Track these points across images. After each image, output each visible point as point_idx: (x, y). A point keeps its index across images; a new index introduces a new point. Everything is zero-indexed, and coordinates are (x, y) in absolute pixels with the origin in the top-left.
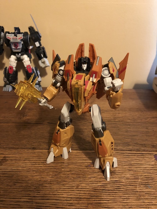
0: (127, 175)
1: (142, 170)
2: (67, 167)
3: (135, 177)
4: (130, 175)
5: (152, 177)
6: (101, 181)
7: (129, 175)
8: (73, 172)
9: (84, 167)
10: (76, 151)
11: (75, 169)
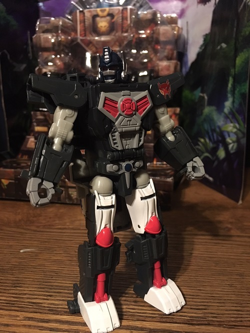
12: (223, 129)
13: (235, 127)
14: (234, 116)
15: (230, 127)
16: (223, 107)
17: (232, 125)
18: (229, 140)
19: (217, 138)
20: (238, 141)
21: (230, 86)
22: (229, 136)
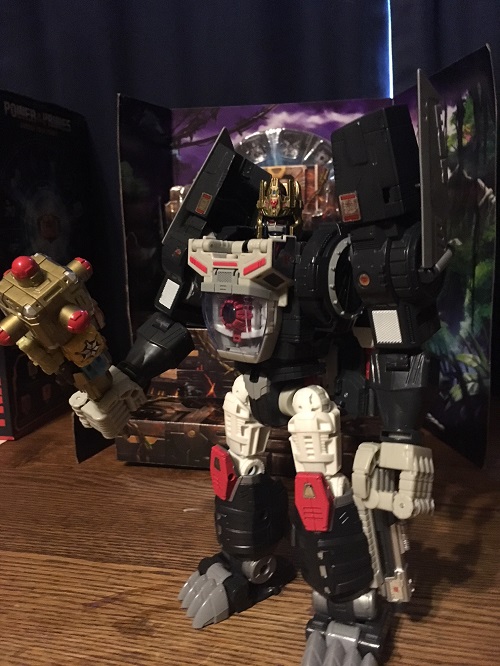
0: (181, 644)
1: (239, 634)
2: (33, 601)
3: (200, 650)
4: (190, 642)
5: (253, 656)
6: (93, 647)
7: (186, 644)
8: (37, 616)
9: (77, 607)
10: (91, 563)
11: (51, 609)
12: (459, 358)
13: (475, 360)
14: (473, 345)
15: (468, 359)
16: (458, 328)
17: (471, 356)
18: (466, 376)
19: (450, 369)
20: (479, 380)
21: (467, 301)
22: (467, 370)
